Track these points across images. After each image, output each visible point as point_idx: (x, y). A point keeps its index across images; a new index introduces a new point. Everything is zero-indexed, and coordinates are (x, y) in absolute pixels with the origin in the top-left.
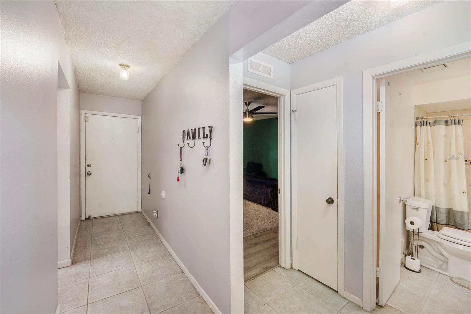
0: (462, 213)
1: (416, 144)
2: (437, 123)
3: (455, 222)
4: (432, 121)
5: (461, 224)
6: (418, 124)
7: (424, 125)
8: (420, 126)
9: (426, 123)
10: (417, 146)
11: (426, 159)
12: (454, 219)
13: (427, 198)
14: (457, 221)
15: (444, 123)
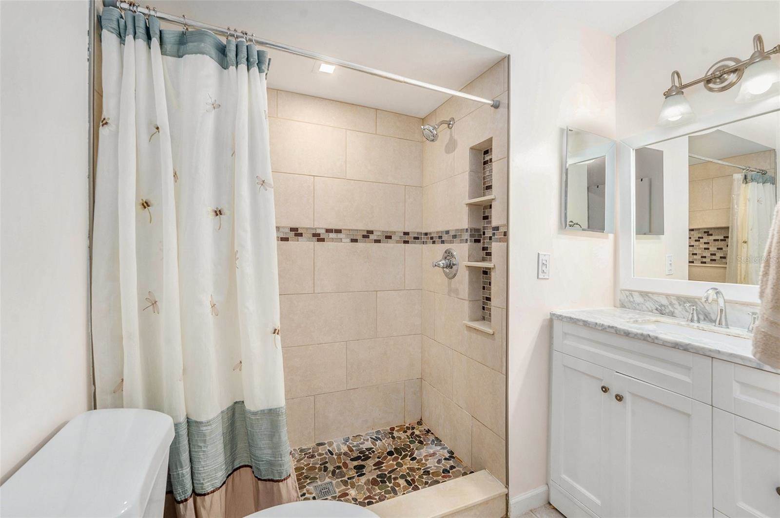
0: (272, 414)
1: (97, 120)
2: (190, 45)
3: (252, 455)
4: (172, 30)
5: (271, 464)
6: (110, 24)
7: (135, 33)
8: (121, 36)
9: (148, 30)
10: (104, 132)
11: (146, 205)
12: (250, 446)
13: (154, 403)
14: (258, 453)
15: (213, 52)
